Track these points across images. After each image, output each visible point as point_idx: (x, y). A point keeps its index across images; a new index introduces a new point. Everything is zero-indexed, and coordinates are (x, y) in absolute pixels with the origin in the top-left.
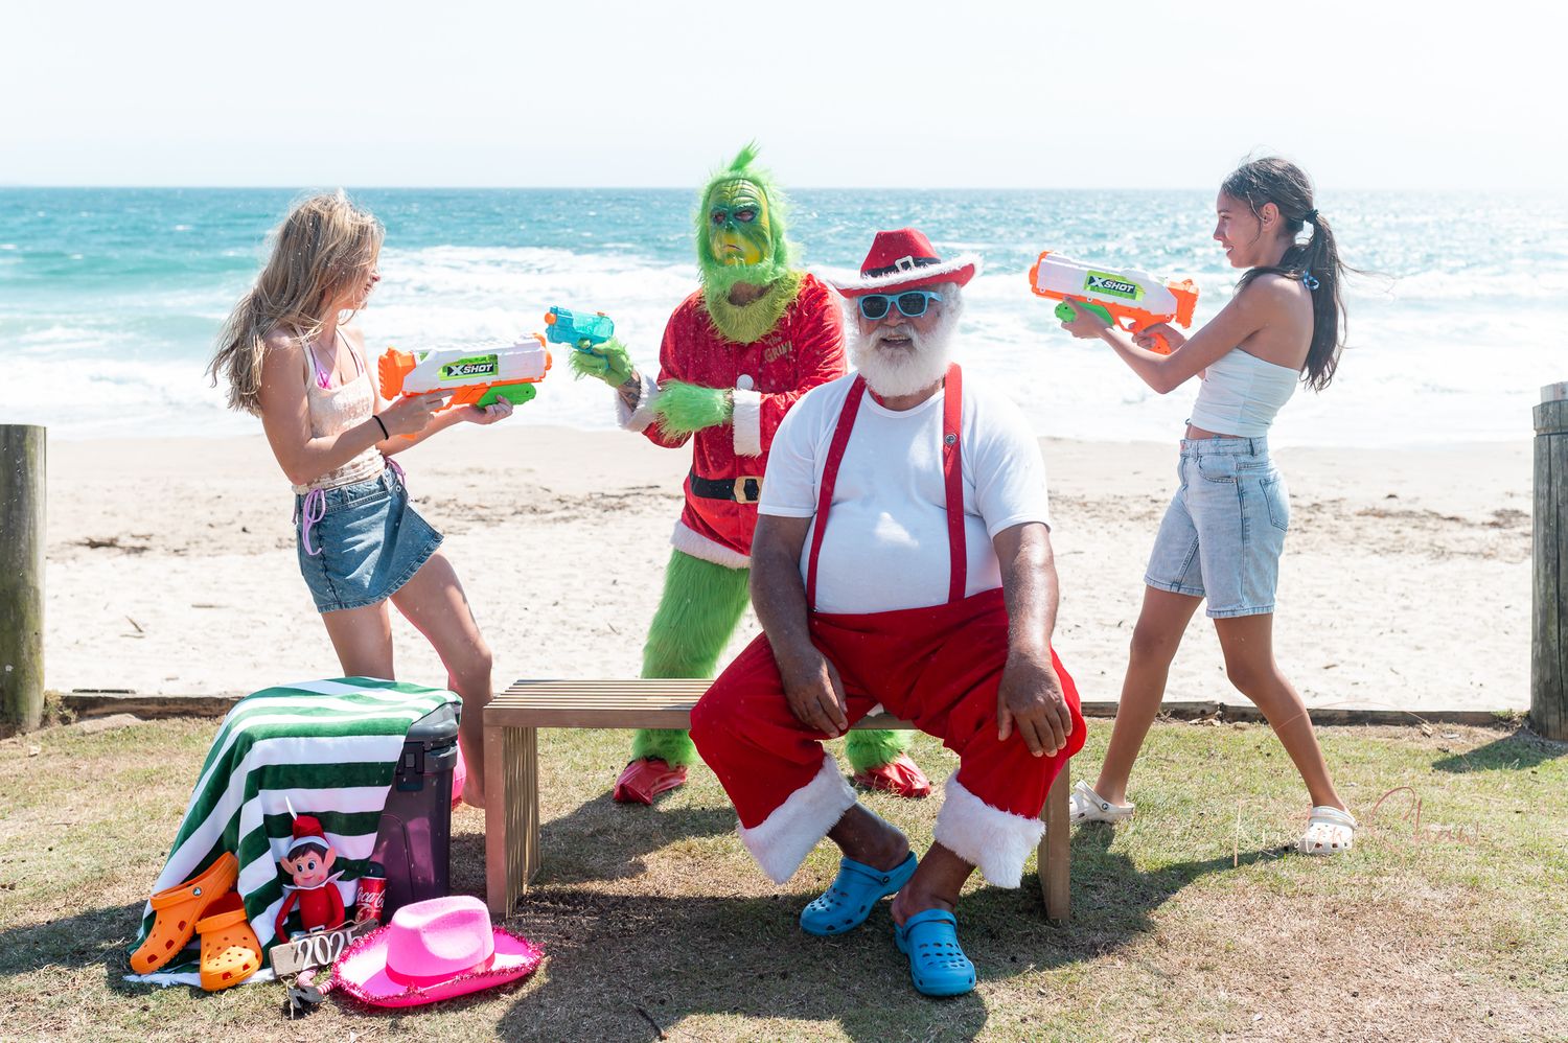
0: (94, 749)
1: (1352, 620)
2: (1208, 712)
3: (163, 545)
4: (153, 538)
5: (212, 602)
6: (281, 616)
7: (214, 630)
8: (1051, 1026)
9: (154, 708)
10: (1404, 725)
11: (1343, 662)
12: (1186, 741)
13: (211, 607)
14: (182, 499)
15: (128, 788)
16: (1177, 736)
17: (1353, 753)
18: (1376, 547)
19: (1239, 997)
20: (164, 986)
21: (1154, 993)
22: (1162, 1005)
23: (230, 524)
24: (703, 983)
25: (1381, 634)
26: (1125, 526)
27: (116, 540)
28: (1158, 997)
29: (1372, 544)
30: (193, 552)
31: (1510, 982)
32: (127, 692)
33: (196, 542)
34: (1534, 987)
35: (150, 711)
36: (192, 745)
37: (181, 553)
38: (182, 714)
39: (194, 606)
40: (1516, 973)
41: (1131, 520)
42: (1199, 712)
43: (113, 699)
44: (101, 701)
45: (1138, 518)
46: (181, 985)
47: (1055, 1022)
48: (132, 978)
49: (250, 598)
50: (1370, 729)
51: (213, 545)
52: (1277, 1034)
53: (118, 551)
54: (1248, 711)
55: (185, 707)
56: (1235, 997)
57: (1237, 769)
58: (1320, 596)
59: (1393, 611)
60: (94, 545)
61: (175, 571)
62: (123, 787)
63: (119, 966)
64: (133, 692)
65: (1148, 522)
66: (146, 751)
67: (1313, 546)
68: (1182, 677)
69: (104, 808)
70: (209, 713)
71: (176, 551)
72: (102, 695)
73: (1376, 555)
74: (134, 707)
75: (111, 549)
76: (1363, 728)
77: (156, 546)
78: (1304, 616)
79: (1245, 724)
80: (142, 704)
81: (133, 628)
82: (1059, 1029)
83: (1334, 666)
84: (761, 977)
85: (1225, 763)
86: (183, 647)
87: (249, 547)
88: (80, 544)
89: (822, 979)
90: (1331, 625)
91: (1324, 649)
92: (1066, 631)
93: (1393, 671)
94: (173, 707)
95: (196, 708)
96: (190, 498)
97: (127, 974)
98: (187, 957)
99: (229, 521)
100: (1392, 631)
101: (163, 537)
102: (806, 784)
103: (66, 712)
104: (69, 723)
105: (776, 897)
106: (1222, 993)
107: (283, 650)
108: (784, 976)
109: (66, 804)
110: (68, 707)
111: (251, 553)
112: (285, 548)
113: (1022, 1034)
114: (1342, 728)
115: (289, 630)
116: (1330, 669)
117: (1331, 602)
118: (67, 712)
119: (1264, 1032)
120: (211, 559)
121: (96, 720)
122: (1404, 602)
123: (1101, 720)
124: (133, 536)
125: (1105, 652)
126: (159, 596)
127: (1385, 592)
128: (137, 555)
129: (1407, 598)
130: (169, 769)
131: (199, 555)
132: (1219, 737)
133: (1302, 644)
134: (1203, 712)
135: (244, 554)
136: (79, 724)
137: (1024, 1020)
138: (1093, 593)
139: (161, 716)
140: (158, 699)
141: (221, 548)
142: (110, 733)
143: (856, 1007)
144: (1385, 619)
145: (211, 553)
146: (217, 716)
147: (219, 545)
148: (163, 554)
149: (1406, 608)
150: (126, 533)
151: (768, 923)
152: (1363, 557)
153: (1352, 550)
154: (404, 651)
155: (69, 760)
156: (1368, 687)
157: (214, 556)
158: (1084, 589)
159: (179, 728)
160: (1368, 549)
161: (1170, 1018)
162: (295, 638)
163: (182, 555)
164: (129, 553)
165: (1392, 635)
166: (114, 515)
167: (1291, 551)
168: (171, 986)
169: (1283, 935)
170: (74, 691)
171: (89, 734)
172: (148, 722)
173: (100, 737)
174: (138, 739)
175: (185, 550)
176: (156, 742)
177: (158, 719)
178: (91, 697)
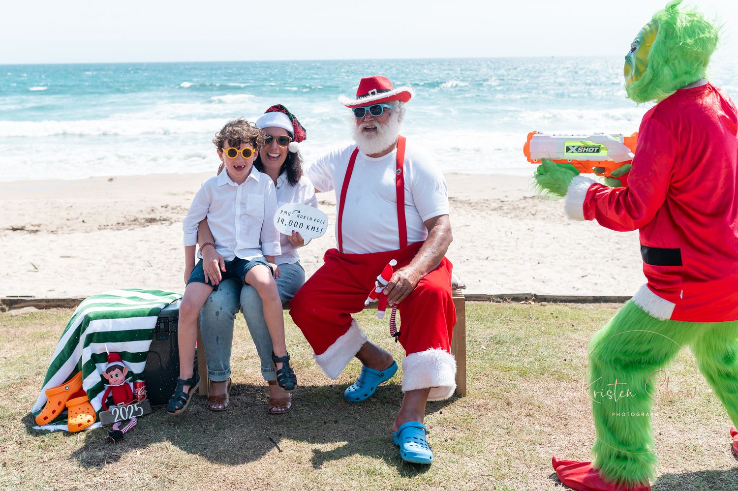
0: (17, 323)
1: (594, 255)
2: (528, 297)
3: (46, 229)
4: (41, 226)
5: (69, 255)
6: (101, 261)
7: (70, 268)
8: (459, 443)
9: (44, 304)
10: (619, 302)
11: (590, 274)
12: (518, 312)
13: (69, 257)
14: (54, 208)
15: (33, 340)
16: (514, 309)
17: (596, 316)
19: (545, 428)
20: (51, 431)
21: (506, 427)
22: (509, 432)
23: (76, 219)
24: (298, 426)
25: (608, 261)
26: (489, 213)
27: (25, 227)
28: (507, 429)
30: (60, 232)
31: (669, 420)
32: (31, 297)
33: (62, 228)
34: (680, 421)
35: (42, 305)
36: (61, 320)
37: (54, 232)
38: (57, 306)
39: (61, 257)
40: (671, 415)
41: (492, 210)
42: (524, 298)
43: (24, 300)
44: (20, 301)
45: (495, 210)
46: (59, 431)
47: (461, 440)
48: (37, 428)
49: (87, 253)
50: (603, 304)
51: (69, 228)
52: (562, 445)
53: (25, 232)
54: (547, 297)
55: (58, 303)
56: (542, 428)
57: (542, 324)
58: (579, 244)
59: (613, 250)
60: (14, 229)
61: (52, 241)
62: (31, 340)
63: (30, 422)
64: (34, 297)
65: (499, 211)
66: (41, 324)
68: (516, 282)
69: (22, 350)
70: (69, 306)
71: (52, 232)
72: (20, 298)
74: (34, 303)
75: (22, 231)
76: (600, 304)
77: (43, 230)
78: (572, 253)
79: (546, 303)
80: (38, 302)
81: (33, 267)
82: (462, 444)
83: (586, 276)
84: (325, 423)
85: (537, 321)
86: (56, 276)
87: (86, 229)
88: (8, 229)
89: (353, 423)
90: (584, 257)
91: (581, 268)
92: (463, 262)
93: (613, 277)
94: (52, 303)
95: (63, 304)
96: (58, 207)
97: (34, 426)
98: (62, 417)
99: (76, 217)
100: (612, 260)
101: (46, 225)
102: (344, 334)
104: (5, 311)
105: (331, 386)
106: (537, 426)
107: (102, 276)
108: (336, 422)
109: (4, 349)
110: (4, 304)
111: (86, 232)
112: (102, 229)
113: (445, 447)
114: (590, 304)
115: (105, 267)
116: (584, 278)
117: (584, 247)
118: (4, 306)
119: (557, 444)
120: (68, 235)
121: (17, 310)
122: (618, 246)
123: (480, 302)
124: (32, 225)
125: (480, 272)
126: (45, 253)
127: (609, 241)
128: (34, 234)
129: (619, 244)
130: (51, 332)
131: (63, 233)
132: (534, 309)
133: (571, 266)
134: (526, 298)
135: (84, 233)
136: (10, 312)
137: (446, 440)
138: (475, 244)
139: (47, 307)
140: (45, 300)
141: (73, 230)
142: (24, 316)
143: (369, 436)
144: (609, 254)
145: (68, 232)
146: (73, 307)
147: (72, 228)
148: (46, 233)
149: (619, 249)
150: (29, 224)
151: (328, 398)
154: (158, 276)
155: (5, 329)
156: (602, 286)
157: (69, 234)
158: (471, 242)
159: (55, 313)
161: (513, 438)
162: (108, 271)
163: (55, 234)
164: (30, 233)
165: (612, 261)
166: (23, 215)
167: (565, 223)
168: (55, 431)
169: (565, 399)
170: (7, 297)
171: (14, 316)
172: (41, 310)
173: (19, 317)
174: (37, 318)
175: (56, 231)
176: (45, 319)
177: (46, 309)
178: (14, 300)
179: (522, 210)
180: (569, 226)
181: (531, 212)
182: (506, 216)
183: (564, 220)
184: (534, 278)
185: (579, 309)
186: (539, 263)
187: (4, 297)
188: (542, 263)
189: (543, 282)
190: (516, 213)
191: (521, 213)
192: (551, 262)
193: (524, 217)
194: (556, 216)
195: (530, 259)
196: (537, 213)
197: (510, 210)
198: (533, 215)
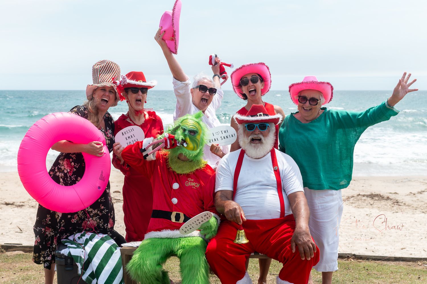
0: (11, 261)
1: (413, 234)
2: (350, 256)
3: (28, 205)
4: (25, 203)
9: (28, 249)
10: (412, 262)
11: (407, 247)
17: (395, 270)
18: (424, 211)
25: (422, 238)
27: (14, 203)
29: (422, 210)
32: (20, 244)
43: (16, 246)
44: (12, 247)
53: (14, 206)
54: (363, 257)
60: (7, 204)
64: (22, 244)
65: (347, 202)
66: (26, 262)
67: (402, 210)
71: (32, 206)
72: (13, 245)
73: (423, 214)
74: (22, 249)
75: (12, 206)
76: (399, 262)
77: (26, 205)
79: (361, 260)
80: (24, 248)
81: (19, 230)
83: (404, 248)
88: (3, 204)
90: (405, 236)
91: (402, 243)
93: (424, 250)
100: (426, 238)
101: (28, 202)
103: (2, 250)
104: (3, 253)
110: (3, 248)
114: (392, 262)
116: (403, 250)
117: (406, 228)
121: (11, 252)
126: (27, 220)
128: (20, 208)
132: (353, 264)
133: (395, 242)
134: (348, 256)
136: (6, 253)
140: (29, 247)
142: (15, 256)
144: (424, 234)
148: (29, 207)
152: (419, 214)
153: (416, 212)
160: (421, 211)
163: (34, 208)
164: (18, 207)
170: (4, 244)
171: (9, 256)
172: (26, 253)
173: (12, 257)
174: (23, 258)
175: (35, 206)
176: (29, 259)
177: (29, 252)
178: (10, 246)
179: (363, 201)
180: (397, 213)
181: (370, 203)
182: (351, 205)
183: (394, 209)
184: (366, 248)
185: (384, 265)
186: (371, 238)
187: (3, 244)
188: (373, 238)
189: (373, 251)
190: (359, 203)
191: (363, 203)
192: (380, 238)
193: (364, 206)
194: (388, 206)
195: (366, 236)
196: (374, 204)
197: (355, 201)
198: (371, 205)
